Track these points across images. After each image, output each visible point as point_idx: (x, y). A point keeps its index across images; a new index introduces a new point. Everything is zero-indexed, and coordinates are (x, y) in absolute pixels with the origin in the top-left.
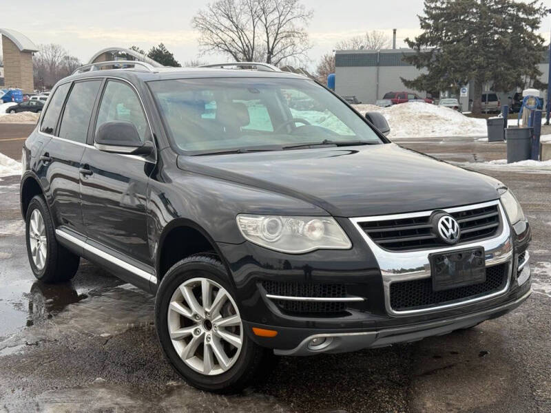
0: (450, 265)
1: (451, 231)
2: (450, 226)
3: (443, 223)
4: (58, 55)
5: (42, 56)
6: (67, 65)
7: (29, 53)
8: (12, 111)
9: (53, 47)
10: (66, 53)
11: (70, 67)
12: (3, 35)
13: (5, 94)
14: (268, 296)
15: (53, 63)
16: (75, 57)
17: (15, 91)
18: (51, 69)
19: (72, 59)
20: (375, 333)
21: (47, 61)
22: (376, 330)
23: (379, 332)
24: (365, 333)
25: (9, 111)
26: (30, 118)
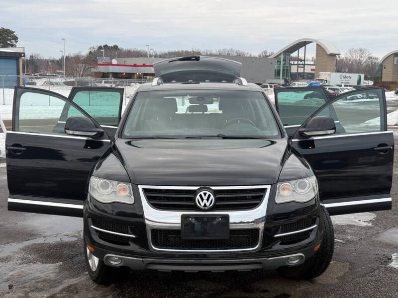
0: (196, 224)
1: (205, 201)
2: (205, 198)
3: (201, 196)
4: (363, 56)
5: (352, 57)
6: (370, 63)
7: (333, 55)
8: (309, 97)
9: (361, 50)
10: (370, 54)
11: (372, 64)
12: (317, 44)
13: (308, 85)
14: (92, 226)
15: (360, 62)
16: (376, 57)
17: (315, 83)
18: (358, 66)
19: (373, 58)
20: (141, 259)
21: (355, 61)
22: (142, 258)
23: (144, 259)
24: (135, 258)
25: (306, 97)
26: (316, 102)
